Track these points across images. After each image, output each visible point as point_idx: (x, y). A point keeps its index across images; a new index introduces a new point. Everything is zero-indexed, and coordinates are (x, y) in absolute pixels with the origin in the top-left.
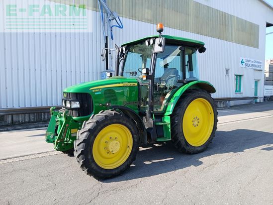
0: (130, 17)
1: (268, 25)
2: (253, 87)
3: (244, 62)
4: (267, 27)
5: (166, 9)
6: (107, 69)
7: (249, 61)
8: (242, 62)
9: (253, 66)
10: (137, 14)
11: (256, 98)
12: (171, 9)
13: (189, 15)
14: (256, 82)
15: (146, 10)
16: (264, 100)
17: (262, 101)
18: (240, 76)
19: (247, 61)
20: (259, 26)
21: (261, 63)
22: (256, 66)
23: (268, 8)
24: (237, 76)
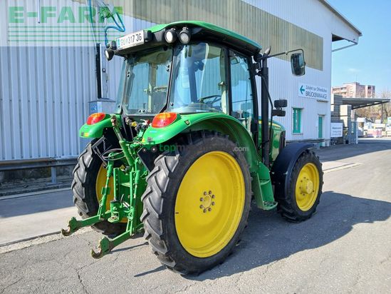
0: (137, 16)
1: (335, 38)
2: (317, 125)
3: (304, 90)
4: (333, 41)
5: (193, 8)
6: (99, 96)
7: (311, 88)
8: (302, 90)
9: (316, 95)
10: (149, 12)
11: (321, 141)
12: (201, 7)
13: (226, 18)
14: (321, 118)
15: (163, 5)
16: (331, 144)
17: (328, 145)
18: (300, 110)
19: (308, 88)
20: (322, 39)
21: (325, 91)
22: (319, 96)
23: (334, 15)
24: (294, 109)
